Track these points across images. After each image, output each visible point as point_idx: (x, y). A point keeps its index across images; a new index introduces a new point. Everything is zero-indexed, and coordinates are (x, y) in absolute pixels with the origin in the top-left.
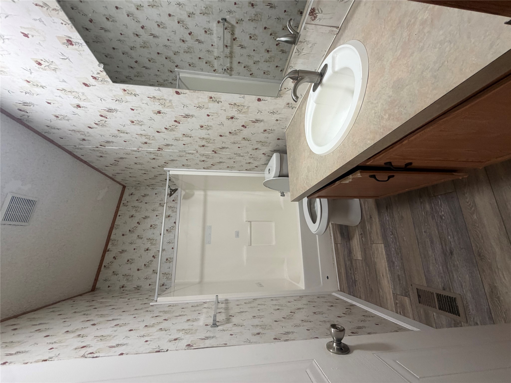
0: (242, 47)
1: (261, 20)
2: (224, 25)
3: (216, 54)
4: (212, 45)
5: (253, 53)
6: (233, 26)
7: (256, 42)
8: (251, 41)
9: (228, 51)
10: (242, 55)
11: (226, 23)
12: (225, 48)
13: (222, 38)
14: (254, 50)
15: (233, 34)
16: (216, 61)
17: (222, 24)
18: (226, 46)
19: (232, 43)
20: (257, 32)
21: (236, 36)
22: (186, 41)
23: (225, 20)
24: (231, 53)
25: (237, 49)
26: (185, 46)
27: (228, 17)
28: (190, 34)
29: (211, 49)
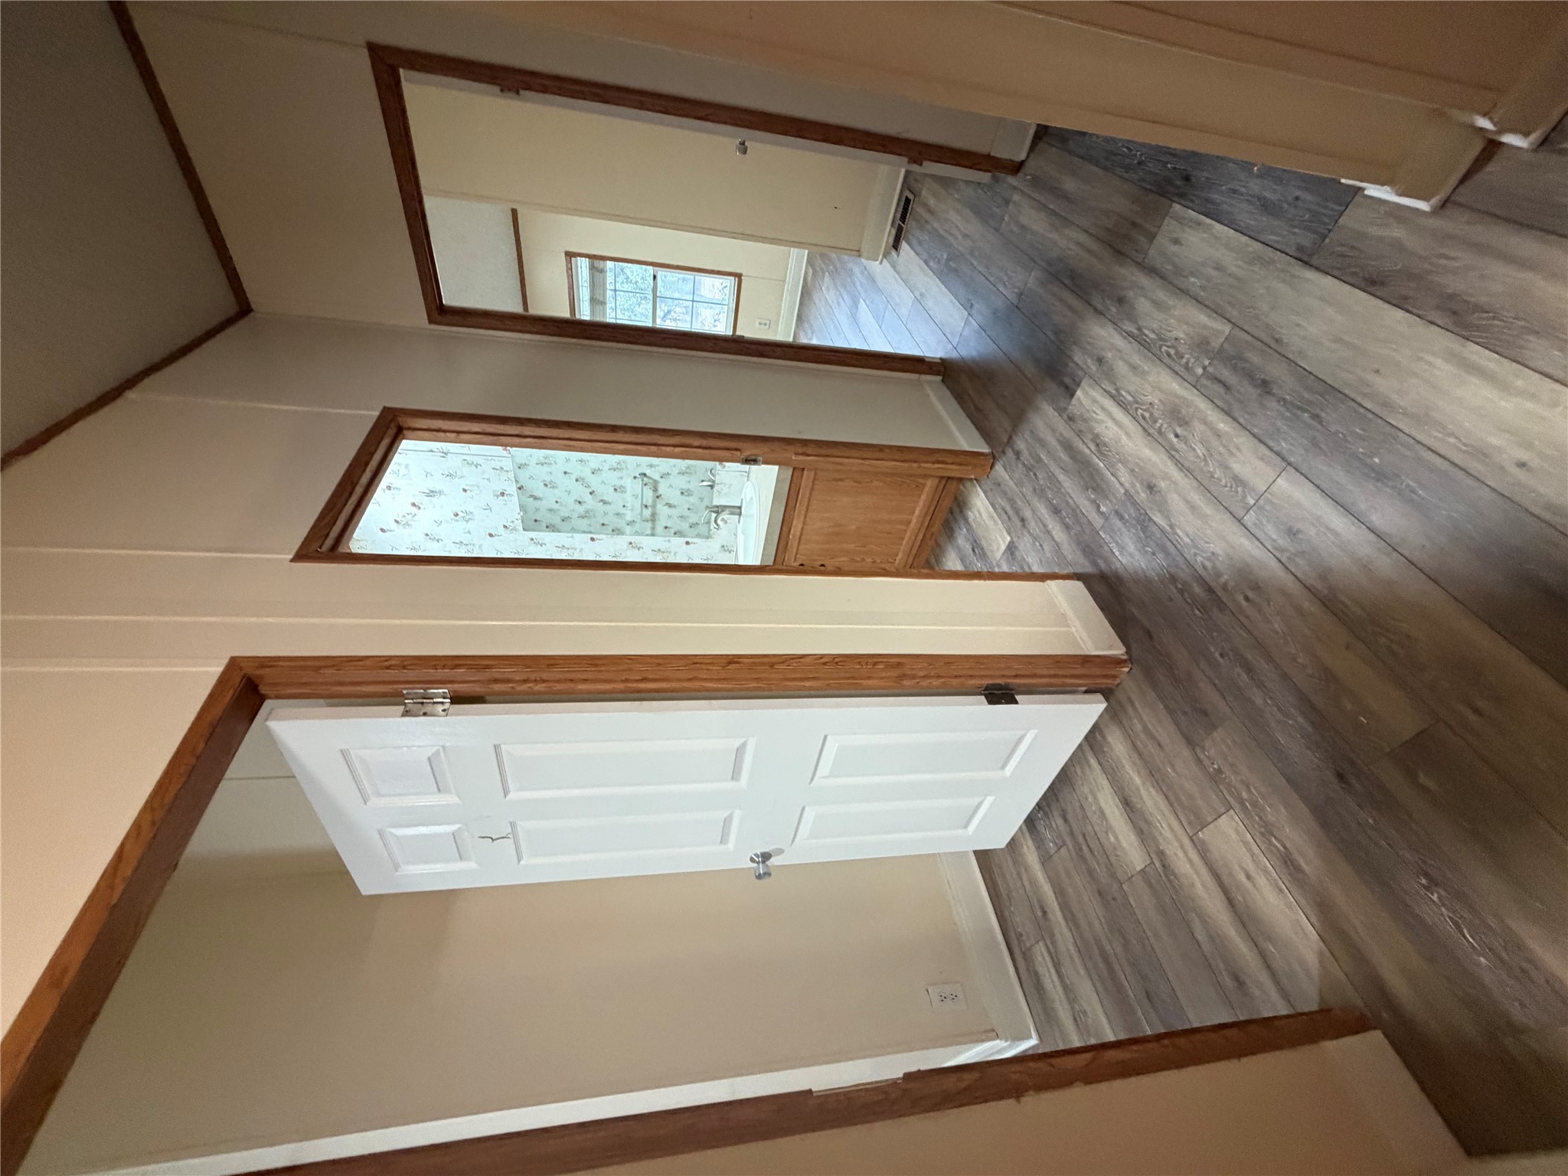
0: (670, 506)
1: (696, 473)
2: (643, 480)
3: (629, 518)
4: (624, 506)
5: (686, 513)
6: (656, 482)
7: (691, 499)
8: (683, 497)
9: (647, 513)
10: (669, 517)
11: (645, 479)
12: (644, 509)
13: (640, 496)
14: (689, 509)
15: (655, 490)
16: (629, 527)
17: (640, 480)
18: (646, 506)
19: (654, 502)
20: (691, 486)
21: (660, 492)
22: (584, 502)
23: (645, 475)
24: (653, 515)
25: (661, 508)
26: (581, 509)
27: (648, 472)
28: (591, 493)
29: (622, 511)
